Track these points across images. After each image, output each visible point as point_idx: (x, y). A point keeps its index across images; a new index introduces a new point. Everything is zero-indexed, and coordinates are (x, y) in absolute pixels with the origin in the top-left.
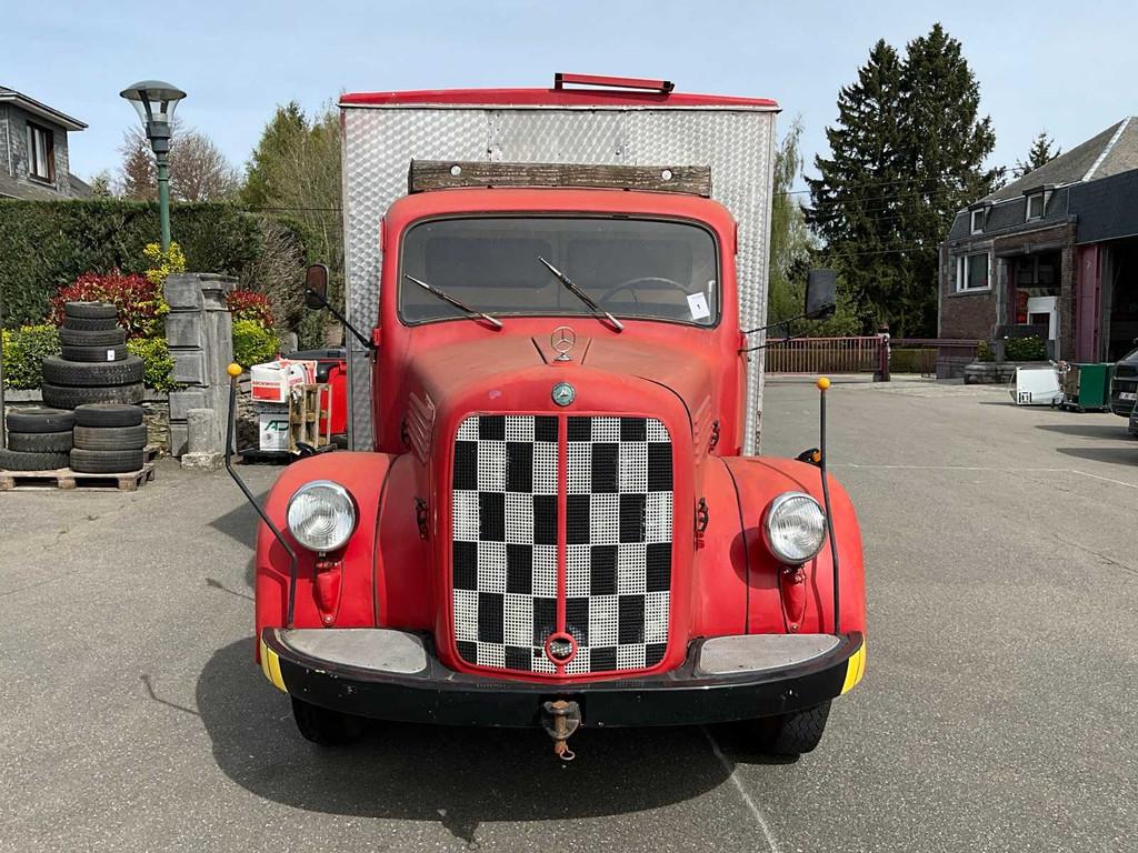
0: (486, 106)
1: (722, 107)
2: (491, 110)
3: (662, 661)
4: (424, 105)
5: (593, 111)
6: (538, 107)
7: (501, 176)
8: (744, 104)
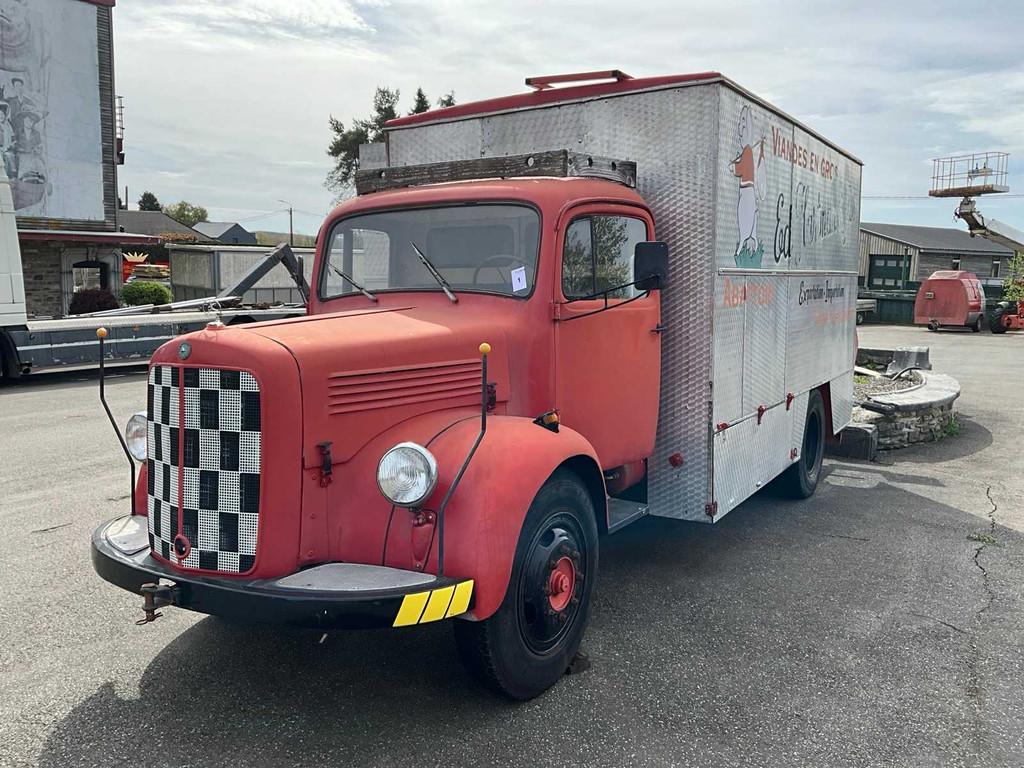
0: (478, 115)
1: (667, 86)
2: (483, 118)
3: (251, 570)
4: (437, 121)
5: (559, 106)
6: (516, 110)
7: (411, 176)
8: (689, 80)
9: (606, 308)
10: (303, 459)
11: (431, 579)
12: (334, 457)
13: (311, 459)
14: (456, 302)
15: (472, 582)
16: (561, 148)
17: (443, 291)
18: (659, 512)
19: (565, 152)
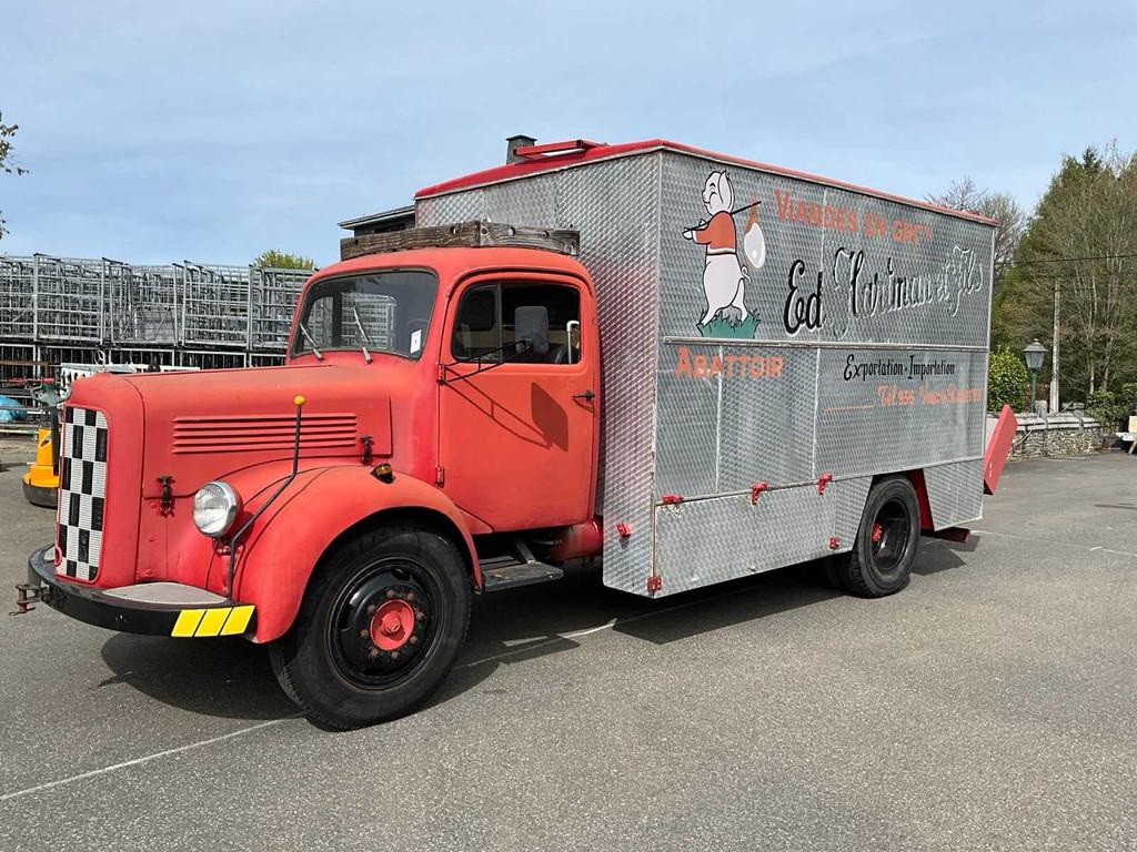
0: (481, 185)
1: (620, 155)
2: (485, 188)
3: (96, 579)
4: (452, 191)
6: (508, 180)
7: (375, 244)
8: (637, 149)
9: (479, 371)
10: (142, 489)
11: (223, 600)
12: (176, 489)
13: (151, 488)
14: (370, 362)
15: (252, 608)
16: (473, 218)
17: (362, 351)
18: (612, 583)
19: (478, 223)
